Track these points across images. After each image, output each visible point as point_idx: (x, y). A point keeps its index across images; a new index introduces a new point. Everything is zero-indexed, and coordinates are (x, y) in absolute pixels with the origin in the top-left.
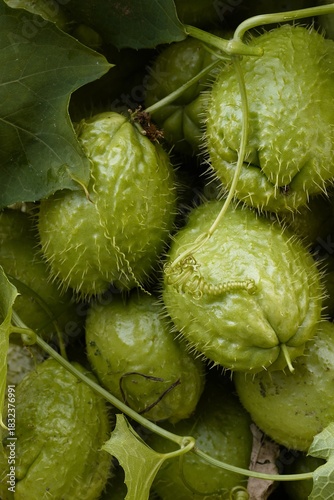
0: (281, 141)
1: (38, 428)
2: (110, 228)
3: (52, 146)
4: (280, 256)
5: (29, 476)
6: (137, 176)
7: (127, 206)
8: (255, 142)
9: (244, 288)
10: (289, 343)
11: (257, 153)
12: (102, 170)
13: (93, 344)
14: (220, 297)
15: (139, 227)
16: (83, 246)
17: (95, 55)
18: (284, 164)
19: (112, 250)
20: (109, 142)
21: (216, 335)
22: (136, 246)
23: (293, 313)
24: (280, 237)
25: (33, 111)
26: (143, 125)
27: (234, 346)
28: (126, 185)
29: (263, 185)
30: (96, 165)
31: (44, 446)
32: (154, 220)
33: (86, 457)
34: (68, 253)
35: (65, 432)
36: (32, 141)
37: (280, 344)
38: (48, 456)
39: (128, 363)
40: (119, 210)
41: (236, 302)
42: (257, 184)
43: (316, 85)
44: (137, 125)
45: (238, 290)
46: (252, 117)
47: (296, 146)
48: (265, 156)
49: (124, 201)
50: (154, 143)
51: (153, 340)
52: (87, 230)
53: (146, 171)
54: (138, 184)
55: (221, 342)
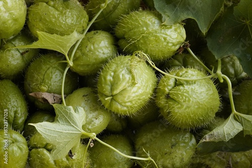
0: (187, 92)
1: (68, 10)
2: (149, 33)
3: (174, 13)
4: (144, 95)
5: (50, 7)
6: (168, 43)
7: (157, 39)
8: (186, 84)
9: (134, 80)
10: (112, 99)
11: (182, 84)
12: (170, 30)
13: (97, 32)
14: (130, 72)
15: (149, 44)
16: (140, 24)
17: (208, 28)
18: (179, 94)
19: (140, 35)
20: (178, 33)
21: (115, 72)
22: (142, 44)
23: (126, 100)
24: (149, 96)
25: (186, 7)
26: (184, 46)
27: (112, 78)
28: (165, 39)
29: (170, 88)
30: (171, 28)
31: (62, 12)
32: (151, 50)
33: (57, 29)
34: (137, 19)
35: (67, 20)
36: (175, 6)
37: (112, 96)
38: (58, 14)
39: (94, 44)
40: (156, 36)
41: (129, 78)
42: (170, 85)
43: (205, 106)
44: (183, 44)
45: (133, 78)
46: (194, 82)
47: (186, 98)
48: (181, 88)
49: (159, 38)
50: (178, 50)
51: (103, 53)
52: (147, 25)
53: (169, 46)
54: (165, 43)
55: (112, 74)
